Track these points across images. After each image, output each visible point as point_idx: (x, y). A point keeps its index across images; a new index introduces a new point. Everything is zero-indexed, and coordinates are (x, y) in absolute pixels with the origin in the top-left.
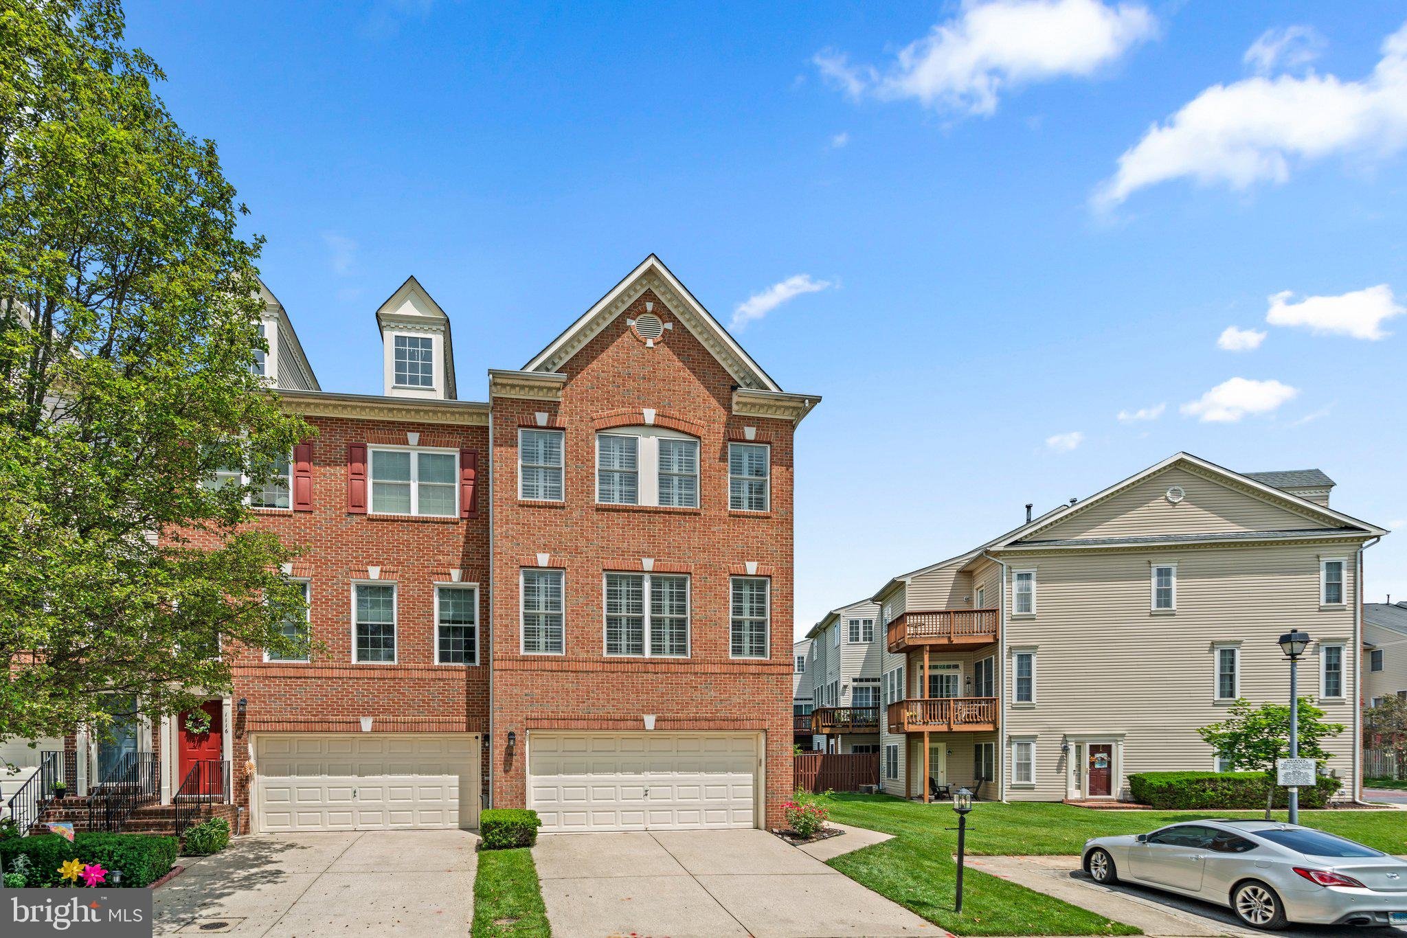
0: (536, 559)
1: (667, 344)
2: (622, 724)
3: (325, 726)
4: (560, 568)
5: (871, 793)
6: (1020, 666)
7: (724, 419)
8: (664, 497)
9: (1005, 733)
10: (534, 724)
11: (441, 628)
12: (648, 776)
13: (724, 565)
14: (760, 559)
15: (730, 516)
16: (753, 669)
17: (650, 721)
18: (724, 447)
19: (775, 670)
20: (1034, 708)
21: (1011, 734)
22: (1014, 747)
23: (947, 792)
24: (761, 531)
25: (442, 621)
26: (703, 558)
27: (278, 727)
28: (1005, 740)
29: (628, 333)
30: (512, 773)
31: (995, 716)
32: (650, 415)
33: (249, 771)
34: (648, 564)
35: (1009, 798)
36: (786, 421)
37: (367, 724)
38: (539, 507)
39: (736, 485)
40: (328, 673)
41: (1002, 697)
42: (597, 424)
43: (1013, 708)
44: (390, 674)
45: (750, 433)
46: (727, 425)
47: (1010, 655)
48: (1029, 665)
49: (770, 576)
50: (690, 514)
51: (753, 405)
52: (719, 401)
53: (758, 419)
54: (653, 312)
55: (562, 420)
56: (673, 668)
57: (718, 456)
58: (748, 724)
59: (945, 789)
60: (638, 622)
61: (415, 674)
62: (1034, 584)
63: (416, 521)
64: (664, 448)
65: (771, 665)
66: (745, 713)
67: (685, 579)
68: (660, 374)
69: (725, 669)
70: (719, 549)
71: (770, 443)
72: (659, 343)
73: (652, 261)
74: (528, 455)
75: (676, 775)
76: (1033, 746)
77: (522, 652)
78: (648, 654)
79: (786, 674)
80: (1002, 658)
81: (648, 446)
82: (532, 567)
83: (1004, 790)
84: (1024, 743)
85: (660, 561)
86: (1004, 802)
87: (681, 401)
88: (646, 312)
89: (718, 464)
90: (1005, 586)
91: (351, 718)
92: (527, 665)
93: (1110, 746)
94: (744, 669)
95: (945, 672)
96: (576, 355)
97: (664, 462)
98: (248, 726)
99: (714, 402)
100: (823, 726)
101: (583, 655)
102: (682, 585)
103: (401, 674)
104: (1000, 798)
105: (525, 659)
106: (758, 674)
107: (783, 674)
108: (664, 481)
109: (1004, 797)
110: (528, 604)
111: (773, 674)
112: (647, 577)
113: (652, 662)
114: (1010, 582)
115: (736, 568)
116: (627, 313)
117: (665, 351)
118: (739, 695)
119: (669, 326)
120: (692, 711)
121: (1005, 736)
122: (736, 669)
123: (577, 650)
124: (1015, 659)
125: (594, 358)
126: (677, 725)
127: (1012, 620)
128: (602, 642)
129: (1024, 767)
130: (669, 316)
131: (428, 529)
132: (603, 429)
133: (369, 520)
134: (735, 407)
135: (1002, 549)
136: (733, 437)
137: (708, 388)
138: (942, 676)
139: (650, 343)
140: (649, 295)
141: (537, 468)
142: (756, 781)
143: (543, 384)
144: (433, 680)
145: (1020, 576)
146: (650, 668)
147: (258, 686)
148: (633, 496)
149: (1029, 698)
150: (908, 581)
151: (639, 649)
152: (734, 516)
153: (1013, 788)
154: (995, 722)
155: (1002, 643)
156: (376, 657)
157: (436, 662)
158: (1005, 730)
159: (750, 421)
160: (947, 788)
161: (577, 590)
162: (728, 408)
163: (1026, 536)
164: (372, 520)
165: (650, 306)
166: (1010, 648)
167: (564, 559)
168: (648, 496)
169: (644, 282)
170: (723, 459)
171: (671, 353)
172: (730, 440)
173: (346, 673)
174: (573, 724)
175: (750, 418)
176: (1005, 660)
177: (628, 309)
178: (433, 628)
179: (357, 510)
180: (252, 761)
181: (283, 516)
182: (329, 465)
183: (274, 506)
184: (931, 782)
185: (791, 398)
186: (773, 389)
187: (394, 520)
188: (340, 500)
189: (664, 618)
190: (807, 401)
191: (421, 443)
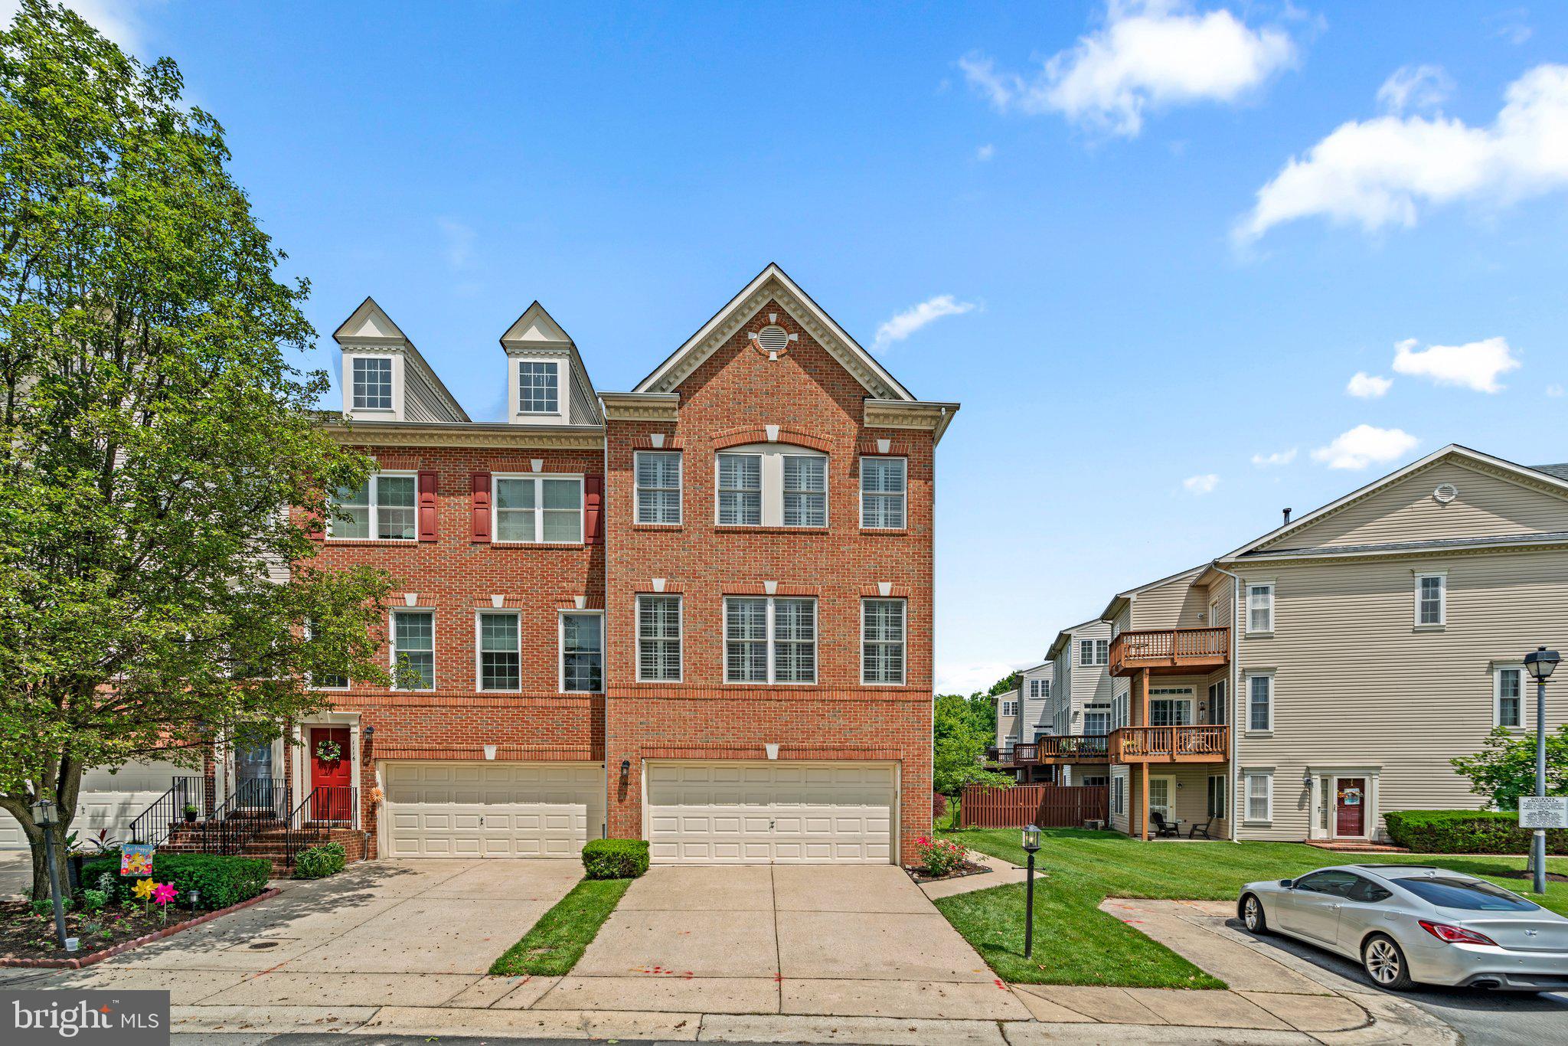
0: (652, 584)
1: (792, 356)
2: (742, 754)
3: (450, 754)
4: (677, 593)
5: (1096, 829)
6: (1255, 690)
7: (855, 432)
8: (789, 517)
9: (1236, 765)
10: (650, 753)
11: (566, 656)
12: (773, 807)
13: (854, 587)
14: (895, 579)
15: (861, 534)
16: (886, 696)
17: (772, 750)
18: (856, 462)
19: (911, 696)
20: (1271, 737)
21: (1244, 766)
22: (1248, 780)
23: (1175, 829)
24: (896, 551)
25: (567, 649)
26: (832, 579)
27: (404, 754)
28: (1237, 772)
29: (750, 347)
30: (627, 802)
31: (1225, 746)
32: (773, 432)
33: (376, 798)
34: (771, 587)
35: (1241, 837)
36: (925, 431)
37: (490, 752)
38: (655, 531)
39: (869, 502)
40: (452, 701)
41: (1234, 725)
42: (717, 444)
43: (1246, 737)
44: (514, 702)
45: (884, 445)
46: (859, 438)
47: (1243, 678)
48: (1266, 689)
49: (906, 597)
50: (817, 533)
51: (887, 416)
52: (849, 414)
53: (894, 430)
54: (777, 323)
55: (679, 441)
56: (798, 696)
57: (848, 471)
58: (881, 754)
59: (1173, 826)
60: (761, 647)
61: (539, 702)
62: (1272, 598)
63: (540, 548)
64: (789, 465)
65: (907, 691)
66: (877, 743)
67: (812, 602)
68: (785, 388)
69: (854, 695)
70: (849, 570)
71: (906, 455)
72: (783, 355)
73: (772, 270)
74: (644, 479)
75: (805, 807)
76: (1270, 779)
77: (638, 679)
78: (771, 680)
79: (923, 701)
80: (1234, 682)
81: (772, 465)
82: (648, 593)
83: (1236, 828)
84: (1259, 775)
85: (785, 583)
86: (1235, 841)
87: (808, 416)
88: (769, 324)
89: (848, 480)
90: (1237, 602)
91: (475, 746)
92: (643, 693)
93: (1363, 780)
94: (877, 695)
95: (1173, 698)
96: (694, 373)
97: (790, 479)
98: (375, 754)
99: (844, 415)
101: (701, 683)
102: (809, 607)
103: (524, 702)
104: (1230, 837)
105: (640, 687)
106: (893, 701)
107: (920, 701)
108: (790, 499)
109: (1235, 835)
110: (645, 631)
111: (909, 701)
112: (770, 600)
113: (774, 689)
114: (1243, 596)
115: (868, 590)
116: (749, 327)
117: (790, 363)
118: (870, 724)
119: (794, 337)
120: (818, 740)
121: (1236, 768)
122: (868, 696)
123: (694, 677)
124: (1249, 683)
125: (713, 375)
126: (802, 754)
127: (1246, 639)
128: (722, 668)
129: (1259, 804)
130: (796, 328)
131: (552, 556)
132: (724, 448)
133: (492, 548)
134: (866, 419)
135: (1234, 560)
136: (865, 449)
137: (837, 400)
138: (1171, 702)
139: (773, 356)
140: (772, 306)
141: (655, 491)
142: (893, 813)
143: (656, 405)
144: (558, 708)
145: (1256, 591)
146: (773, 695)
147: (384, 714)
148: (756, 516)
149: (1265, 726)
150: (1133, 597)
151: (763, 676)
152: (865, 534)
153: (1246, 825)
154: (1225, 753)
155: (1234, 664)
156: (501, 685)
157: (561, 690)
158: (1236, 761)
159: (884, 433)
160: (1176, 825)
161: (695, 616)
162: (860, 421)
163: (1263, 546)
164: (496, 548)
165: (773, 317)
166: (1244, 671)
167: (681, 584)
168: (773, 515)
169: (766, 293)
170: (854, 474)
171: (797, 365)
172: (861, 454)
173: (470, 702)
174: (690, 753)
175: (883, 430)
176: (1237, 683)
177: (751, 322)
178: (557, 656)
179: (480, 539)
180: (381, 788)
181: (409, 547)
182: (453, 495)
183: (401, 537)
184: (1157, 818)
185: (926, 406)
186: (907, 398)
187: (517, 549)
188: (464, 529)
189: (790, 643)
190: (943, 409)
191: (545, 469)
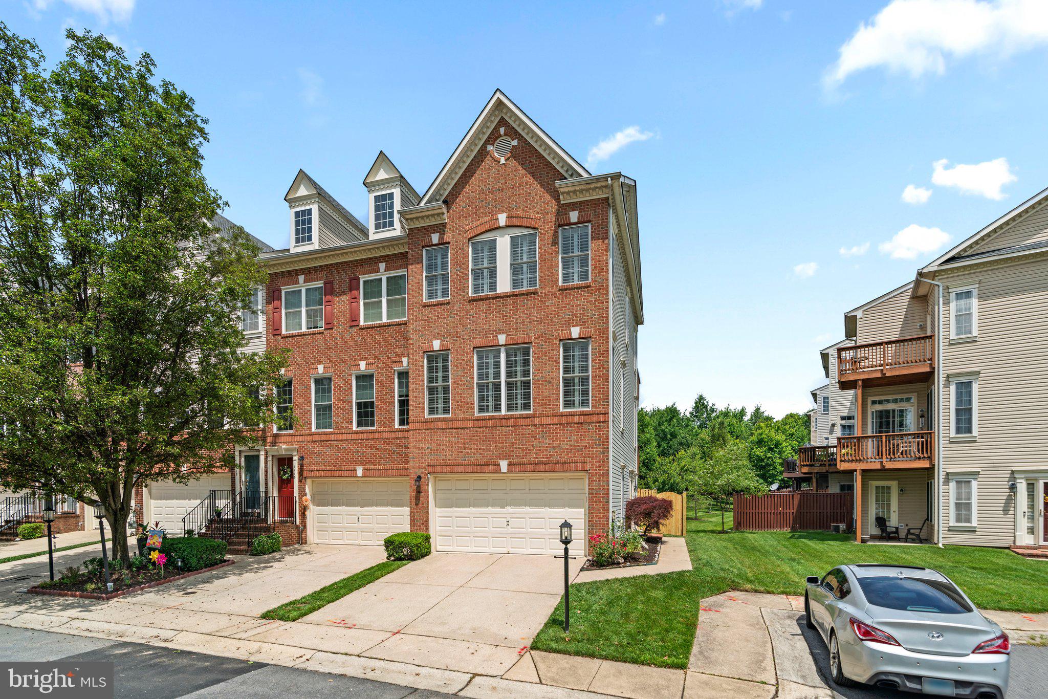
0: (433, 345)
1: (514, 158)
2: (486, 468)
3: (340, 473)
4: (447, 350)
5: (839, 532)
6: (959, 395)
7: (555, 209)
8: (515, 283)
9: (941, 470)
10: (433, 469)
11: (400, 401)
12: (509, 509)
13: (555, 333)
14: (582, 323)
15: (559, 290)
16: (577, 419)
17: (504, 465)
18: (556, 232)
19: (594, 418)
20: (975, 441)
21: (948, 471)
22: (953, 485)
23: (897, 532)
24: (582, 300)
25: (400, 396)
26: (540, 328)
27: (318, 474)
28: (942, 477)
29: (489, 157)
30: (420, 506)
31: (931, 453)
32: (502, 219)
33: (305, 503)
34: (502, 339)
35: (946, 541)
36: (602, 199)
37: (360, 471)
38: (435, 305)
39: (566, 264)
40: (341, 437)
41: (939, 430)
42: (469, 235)
43: (951, 443)
44: (371, 436)
45: (574, 216)
46: (557, 214)
47: (947, 384)
48: (970, 394)
49: (590, 337)
50: (531, 294)
51: (574, 192)
52: (551, 195)
53: (581, 202)
54: (505, 134)
55: (448, 237)
56: (520, 422)
57: (550, 241)
58: (573, 466)
59: (894, 530)
60: (497, 387)
61: (385, 435)
62: (975, 302)
63: (388, 325)
64: (514, 242)
65: (591, 414)
66: (571, 457)
67: (529, 348)
68: (510, 184)
69: (556, 420)
70: (551, 320)
71: (590, 221)
72: (509, 158)
73: (498, 95)
74: (430, 267)
75: (528, 509)
76: (974, 484)
77: (426, 416)
78: (504, 411)
79: (603, 422)
80: (939, 388)
81: (503, 244)
82: (431, 351)
83: (941, 532)
84: (963, 480)
85: (510, 335)
86: (940, 545)
87: (525, 202)
88: (501, 136)
89: (550, 248)
90: (941, 309)
91: (352, 467)
92: (428, 426)
94: (570, 419)
95: (897, 406)
96: (456, 184)
97: (515, 255)
98: (305, 474)
99: (548, 197)
100: (801, 465)
101: (461, 416)
102: (526, 353)
103: (377, 436)
104: (936, 541)
105: (427, 421)
106: (581, 423)
107: (600, 422)
108: (516, 269)
109: (941, 540)
110: (431, 380)
111: (593, 423)
112: (503, 349)
113: (506, 418)
114: (947, 303)
115: (563, 334)
116: (488, 142)
117: (513, 163)
118: (567, 441)
119: (515, 143)
120: (532, 457)
121: (941, 473)
122: (564, 420)
123: (458, 412)
124: (953, 388)
125: (467, 183)
126: (522, 468)
127: (950, 345)
128: (474, 404)
129: (963, 508)
130: (517, 135)
131: (390, 331)
132: (474, 237)
133: (361, 329)
134: (561, 197)
135: (935, 269)
136: (561, 223)
137: (542, 186)
138: (894, 411)
139: (503, 161)
140: (502, 122)
141: (436, 276)
142: (586, 514)
143: (432, 212)
144: (394, 439)
145: (959, 296)
146: (504, 422)
147: (309, 447)
148: (493, 286)
149: (969, 431)
150: (859, 314)
151: (497, 408)
152: (562, 290)
153: (951, 530)
154: (930, 458)
155: (939, 371)
156: (366, 425)
157: (397, 426)
158: (941, 466)
159: (573, 206)
160: (897, 528)
161: (457, 366)
162: (558, 200)
163: (965, 250)
164: (364, 329)
165: (502, 130)
166: (948, 377)
167: (449, 342)
168: (504, 284)
169: (497, 113)
170: (555, 243)
171: (517, 164)
172: (560, 226)
173: (349, 437)
174: (456, 469)
175: (574, 204)
176: (941, 389)
177: (489, 138)
178: (394, 402)
179: (355, 323)
180: (308, 497)
181: (320, 333)
182: (341, 295)
183: (317, 327)
184: (881, 522)
185: (598, 179)
186: (585, 175)
187: (373, 328)
188: (346, 319)
189: (516, 381)
190: (609, 179)
191: (387, 269)
